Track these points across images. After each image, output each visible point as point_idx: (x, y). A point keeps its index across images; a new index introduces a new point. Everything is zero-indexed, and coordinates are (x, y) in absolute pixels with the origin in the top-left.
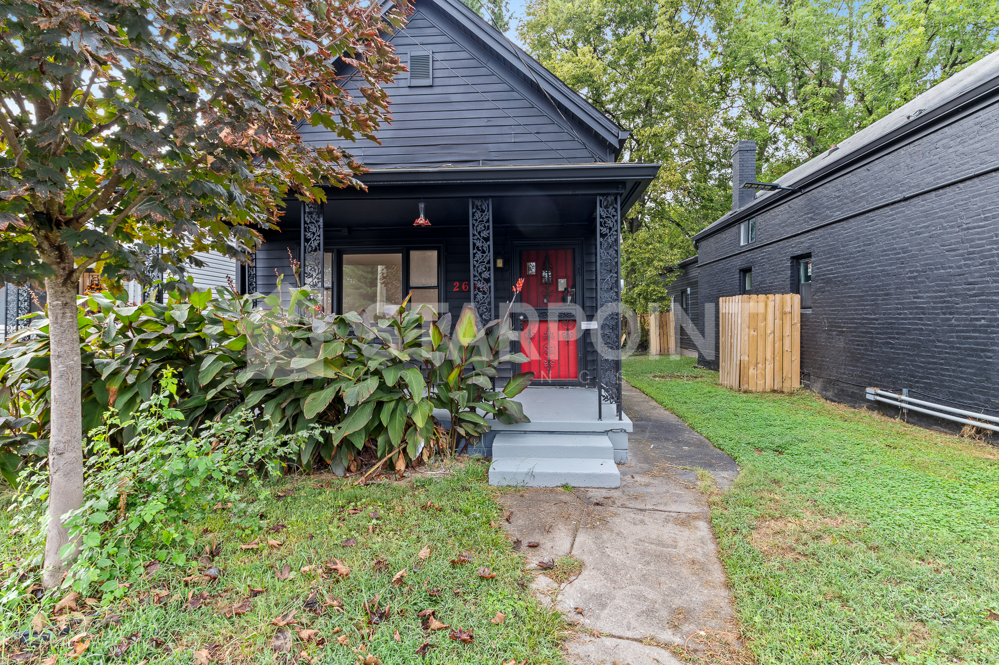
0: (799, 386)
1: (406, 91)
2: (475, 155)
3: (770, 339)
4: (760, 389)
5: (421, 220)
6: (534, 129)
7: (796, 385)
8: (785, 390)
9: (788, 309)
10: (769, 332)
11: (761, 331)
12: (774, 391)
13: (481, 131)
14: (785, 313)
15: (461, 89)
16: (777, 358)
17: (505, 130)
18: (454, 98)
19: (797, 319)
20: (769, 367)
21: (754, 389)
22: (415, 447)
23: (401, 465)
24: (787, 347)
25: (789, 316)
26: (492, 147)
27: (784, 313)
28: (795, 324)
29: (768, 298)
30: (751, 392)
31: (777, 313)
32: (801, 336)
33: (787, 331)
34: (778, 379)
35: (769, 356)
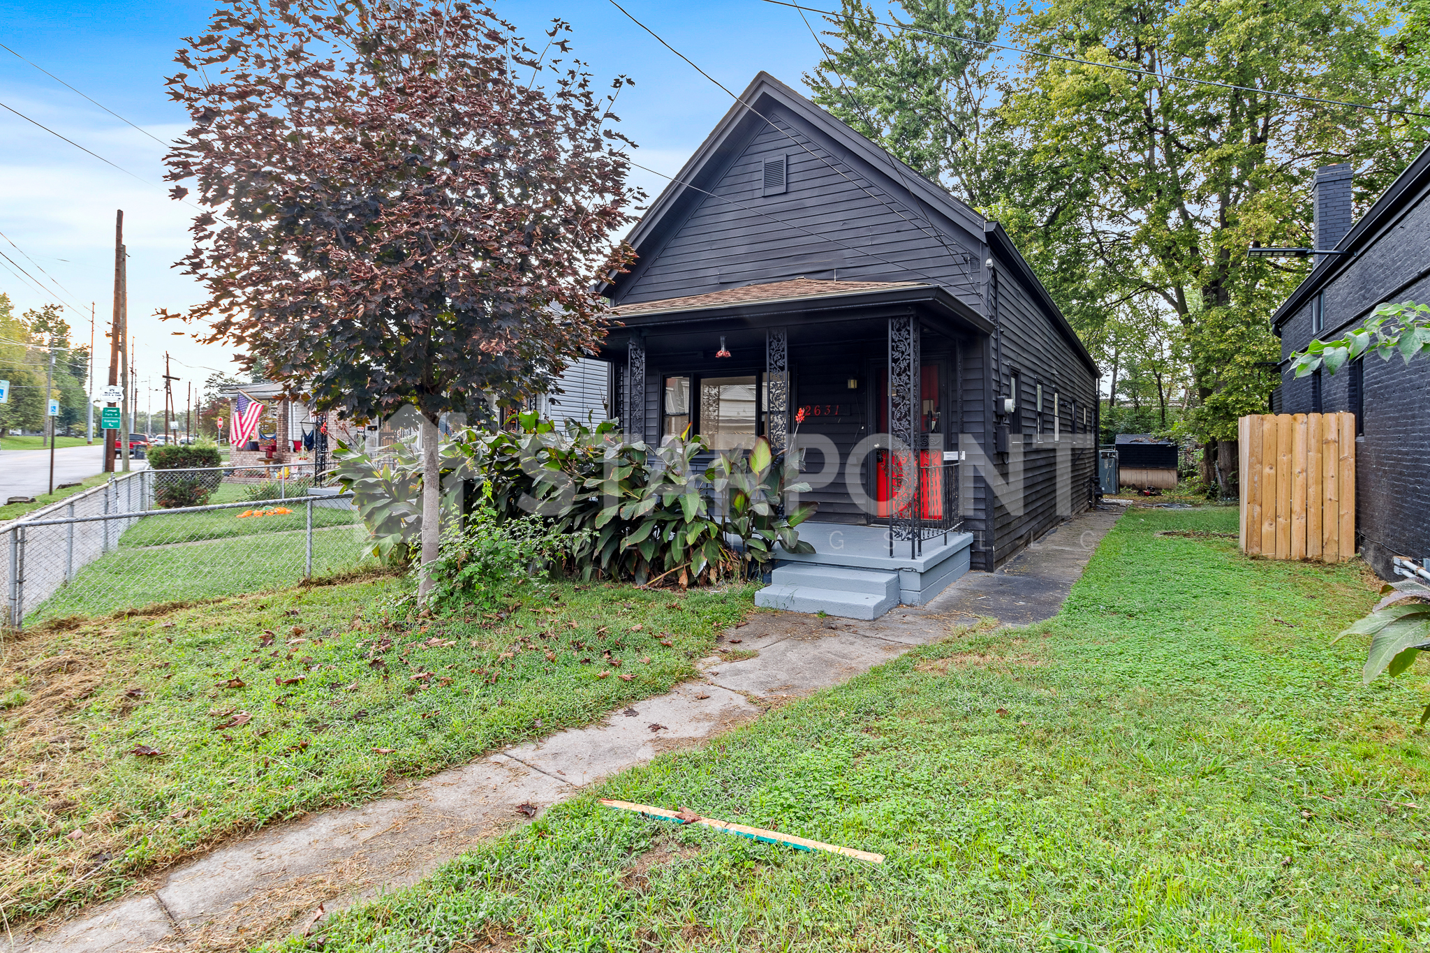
0: (1353, 555)
1: (762, 202)
2: (829, 263)
3: (1299, 481)
4: (1282, 554)
5: (722, 352)
6: (894, 228)
7: (1348, 551)
8: (1327, 560)
9: (1332, 436)
10: (1297, 470)
11: (1283, 468)
12: (1305, 560)
13: (835, 236)
14: (1327, 442)
15: (816, 192)
16: (1312, 511)
17: (862, 232)
18: (809, 203)
19: (1348, 451)
20: (1298, 524)
21: (1270, 554)
22: (698, 565)
23: (684, 580)
24: (1330, 492)
25: (1333, 447)
26: (847, 253)
27: (1324, 442)
28: (1345, 458)
29: (1295, 419)
30: (1265, 558)
31: (1313, 442)
32: (1357, 478)
33: (1331, 469)
34: (1314, 543)
35: (1297, 506)
